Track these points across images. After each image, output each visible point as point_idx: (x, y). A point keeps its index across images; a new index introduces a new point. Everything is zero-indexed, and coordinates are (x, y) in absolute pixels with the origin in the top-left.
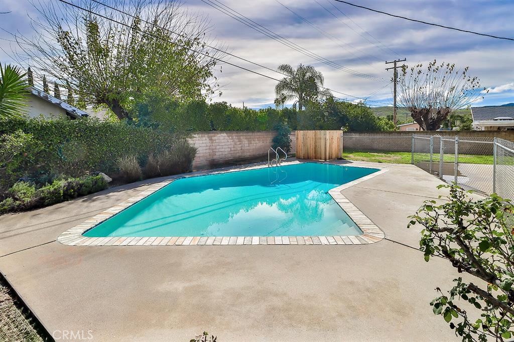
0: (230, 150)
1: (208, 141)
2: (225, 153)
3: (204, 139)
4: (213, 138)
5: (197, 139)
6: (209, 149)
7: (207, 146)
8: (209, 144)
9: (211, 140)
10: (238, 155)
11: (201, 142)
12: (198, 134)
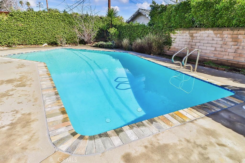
0: (213, 49)
1: (188, 36)
2: (206, 51)
3: (185, 35)
4: (194, 35)
5: (179, 34)
6: (189, 44)
7: (186, 41)
8: (188, 40)
9: (192, 36)
10: (225, 58)
11: (182, 37)
12: (180, 30)
